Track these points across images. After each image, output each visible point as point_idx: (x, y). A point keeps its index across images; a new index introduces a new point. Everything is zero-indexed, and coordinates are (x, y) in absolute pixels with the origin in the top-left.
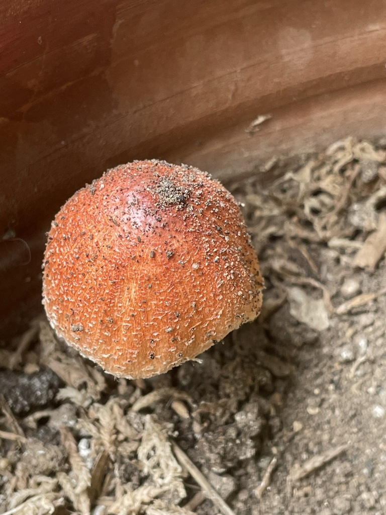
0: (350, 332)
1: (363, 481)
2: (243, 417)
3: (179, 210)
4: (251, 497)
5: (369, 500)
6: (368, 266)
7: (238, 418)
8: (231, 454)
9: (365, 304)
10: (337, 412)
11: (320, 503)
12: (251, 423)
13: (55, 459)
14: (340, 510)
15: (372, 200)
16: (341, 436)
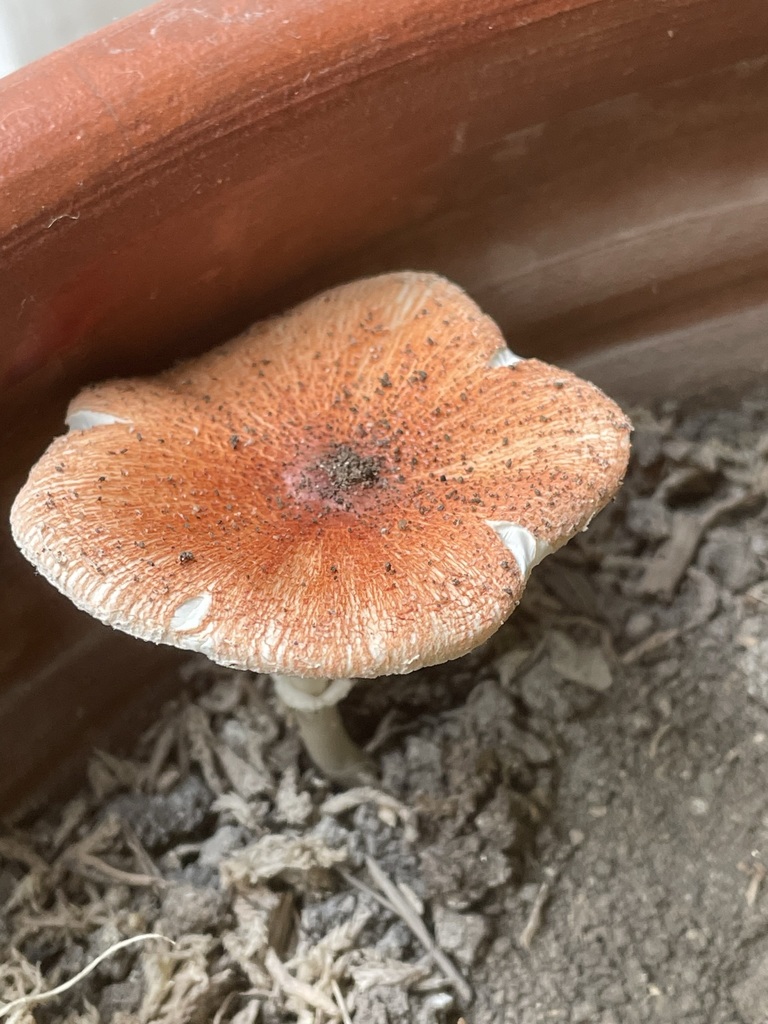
0: (644, 691)
1: (685, 911)
2: (488, 819)
3: (366, 487)
4: (514, 947)
5: (697, 940)
6: (661, 591)
7: (480, 822)
8: (475, 877)
9: (665, 646)
10: (636, 812)
11: (622, 951)
12: (500, 827)
13: (211, 905)
14: (652, 957)
15: (660, 494)
16: (645, 847)
